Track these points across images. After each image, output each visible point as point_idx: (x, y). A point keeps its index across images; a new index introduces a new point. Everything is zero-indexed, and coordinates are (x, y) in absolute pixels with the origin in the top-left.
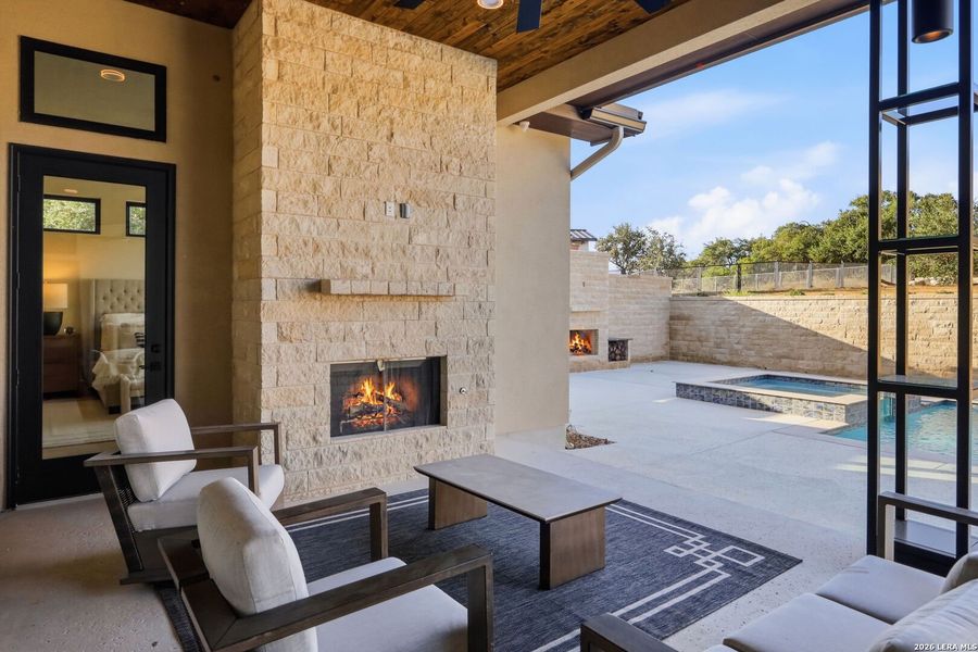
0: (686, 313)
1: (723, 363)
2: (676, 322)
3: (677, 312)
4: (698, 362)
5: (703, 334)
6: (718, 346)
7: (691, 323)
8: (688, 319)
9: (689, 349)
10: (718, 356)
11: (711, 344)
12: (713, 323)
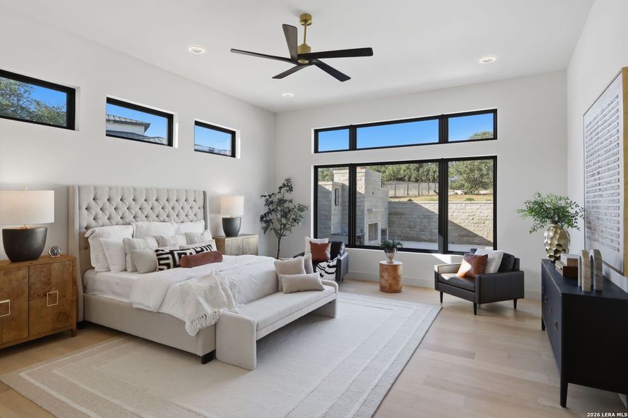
0: (400, 211)
1: (425, 241)
2: (394, 216)
3: (394, 210)
4: (409, 240)
5: (412, 223)
6: (422, 230)
7: (403, 217)
8: (402, 214)
9: (402, 233)
10: (422, 237)
11: (418, 230)
12: (419, 217)
